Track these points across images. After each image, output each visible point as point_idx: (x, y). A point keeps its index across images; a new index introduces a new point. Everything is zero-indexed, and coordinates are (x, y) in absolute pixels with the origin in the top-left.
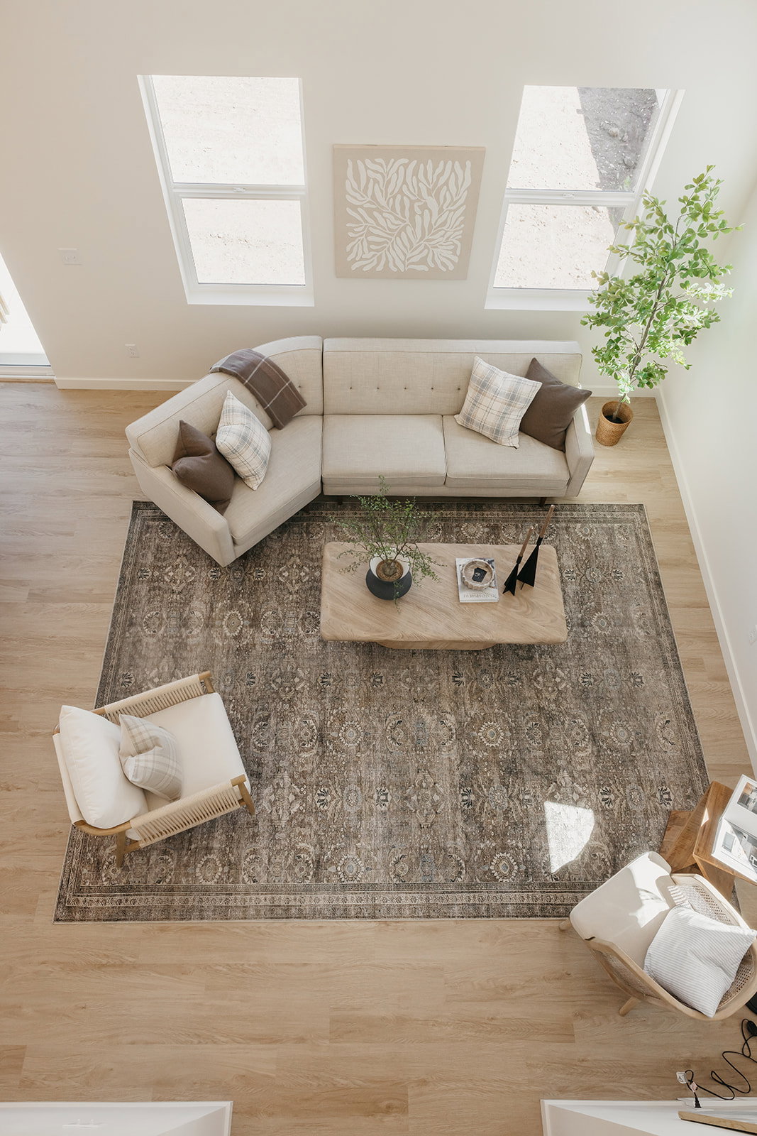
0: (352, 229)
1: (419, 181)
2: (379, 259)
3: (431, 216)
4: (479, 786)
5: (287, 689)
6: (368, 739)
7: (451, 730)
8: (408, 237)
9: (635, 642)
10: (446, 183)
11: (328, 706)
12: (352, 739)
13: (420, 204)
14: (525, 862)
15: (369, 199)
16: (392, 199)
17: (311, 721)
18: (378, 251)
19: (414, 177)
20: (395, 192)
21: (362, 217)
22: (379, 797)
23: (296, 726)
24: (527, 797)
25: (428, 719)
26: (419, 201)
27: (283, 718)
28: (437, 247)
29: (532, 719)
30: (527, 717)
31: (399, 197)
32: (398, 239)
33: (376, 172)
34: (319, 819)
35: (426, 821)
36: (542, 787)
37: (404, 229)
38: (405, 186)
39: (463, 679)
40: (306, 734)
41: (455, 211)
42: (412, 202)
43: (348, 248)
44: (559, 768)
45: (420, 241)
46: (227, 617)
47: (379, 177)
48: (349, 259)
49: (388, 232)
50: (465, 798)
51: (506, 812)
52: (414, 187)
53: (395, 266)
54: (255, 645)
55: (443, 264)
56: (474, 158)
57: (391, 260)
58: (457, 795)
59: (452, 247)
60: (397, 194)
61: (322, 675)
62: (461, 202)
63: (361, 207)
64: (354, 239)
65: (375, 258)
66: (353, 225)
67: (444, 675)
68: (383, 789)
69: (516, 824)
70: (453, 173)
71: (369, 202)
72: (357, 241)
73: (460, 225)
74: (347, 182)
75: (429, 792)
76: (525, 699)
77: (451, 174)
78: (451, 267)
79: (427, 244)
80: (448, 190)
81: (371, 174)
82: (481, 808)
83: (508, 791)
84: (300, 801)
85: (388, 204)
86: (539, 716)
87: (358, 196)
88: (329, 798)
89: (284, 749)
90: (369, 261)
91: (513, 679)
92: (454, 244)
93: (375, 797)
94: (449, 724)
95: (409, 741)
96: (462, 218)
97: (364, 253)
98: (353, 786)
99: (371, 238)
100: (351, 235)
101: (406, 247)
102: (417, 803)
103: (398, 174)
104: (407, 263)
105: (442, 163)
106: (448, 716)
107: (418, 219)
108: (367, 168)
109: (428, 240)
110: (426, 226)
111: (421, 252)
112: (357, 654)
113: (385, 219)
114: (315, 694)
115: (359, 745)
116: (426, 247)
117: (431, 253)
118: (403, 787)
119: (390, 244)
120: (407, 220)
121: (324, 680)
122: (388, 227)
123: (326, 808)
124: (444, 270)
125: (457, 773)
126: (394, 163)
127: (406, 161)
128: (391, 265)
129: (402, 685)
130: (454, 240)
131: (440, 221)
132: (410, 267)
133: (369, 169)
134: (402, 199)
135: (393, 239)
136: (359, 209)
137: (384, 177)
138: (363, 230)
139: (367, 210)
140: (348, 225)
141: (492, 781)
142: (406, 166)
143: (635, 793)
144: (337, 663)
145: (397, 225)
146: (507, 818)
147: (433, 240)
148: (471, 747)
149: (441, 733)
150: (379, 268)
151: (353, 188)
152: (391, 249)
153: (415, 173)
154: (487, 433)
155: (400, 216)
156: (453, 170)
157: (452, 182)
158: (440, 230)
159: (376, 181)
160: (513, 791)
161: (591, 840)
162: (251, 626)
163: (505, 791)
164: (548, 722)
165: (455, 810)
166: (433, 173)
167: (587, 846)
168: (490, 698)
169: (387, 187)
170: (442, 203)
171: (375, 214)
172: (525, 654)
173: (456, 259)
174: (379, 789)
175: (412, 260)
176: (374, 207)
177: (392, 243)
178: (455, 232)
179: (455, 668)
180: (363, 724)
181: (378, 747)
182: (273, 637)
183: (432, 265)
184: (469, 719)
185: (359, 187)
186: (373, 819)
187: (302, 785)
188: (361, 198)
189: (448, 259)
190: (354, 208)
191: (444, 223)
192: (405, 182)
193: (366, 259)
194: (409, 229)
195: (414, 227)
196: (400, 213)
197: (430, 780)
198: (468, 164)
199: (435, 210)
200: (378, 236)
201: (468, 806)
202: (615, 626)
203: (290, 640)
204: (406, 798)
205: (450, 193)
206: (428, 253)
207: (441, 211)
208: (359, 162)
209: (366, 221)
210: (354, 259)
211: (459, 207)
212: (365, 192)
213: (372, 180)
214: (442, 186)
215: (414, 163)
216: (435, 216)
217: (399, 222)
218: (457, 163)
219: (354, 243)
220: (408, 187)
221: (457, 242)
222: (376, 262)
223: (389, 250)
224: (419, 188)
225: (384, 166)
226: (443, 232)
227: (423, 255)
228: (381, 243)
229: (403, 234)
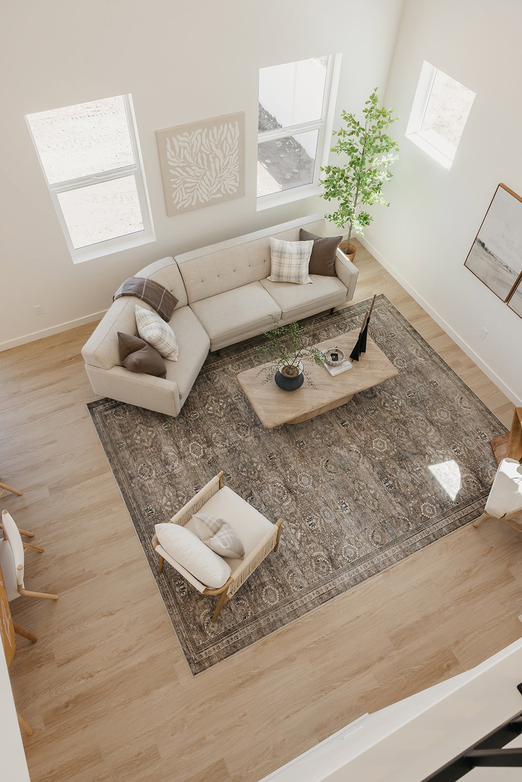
0: (174, 183)
1: (210, 141)
2: (193, 197)
4: (390, 475)
5: (253, 472)
6: (316, 478)
7: (357, 452)
8: (208, 178)
9: (422, 366)
10: (226, 139)
11: (282, 471)
12: (307, 483)
13: (213, 155)
14: (437, 502)
15: (182, 160)
16: (195, 157)
17: (278, 484)
18: (191, 192)
19: (207, 140)
20: (197, 152)
21: (179, 173)
22: (341, 507)
23: (271, 490)
24: (418, 469)
25: (342, 452)
26: (211, 154)
27: (260, 490)
28: (225, 180)
29: (395, 427)
30: (392, 428)
31: (200, 154)
32: (202, 181)
33: (184, 142)
34: (316, 535)
35: (374, 507)
36: (422, 460)
37: (205, 174)
38: (202, 146)
39: (347, 423)
40: (279, 492)
41: (233, 154)
42: (208, 156)
43: (173, 196)
44: (424, 446)
45: (215, 179)
46: (190, 448)
47: (186, 145)
48: (175, 203)
49: (196, 178)
50: (387, 484)
51: (412, 481)
52: (207, 146)
53: (203, 199)
54: (217, 456)
55: (230, 189)
56: (240, 118)
57: (200, 196)
58: (382, 485)
59: (235, 177)
61: (268, 456)
62: (236, 147)
63: (178, 166)
64: (176, 189)
65: (190, 197)
66: (175, 180)
67: (335, 425)
68: (341, 501)
69: (421, 485)
70: (229, 132)
71: (182, 162)
72: (178, 189)
73: (237, 163)
74: (168, 153)
75: (366, 491)
76: (385, 418)
77: (227, 132)
78: (235, 191)
79: (219, 179)
80: (227, 142)
82: (399, 485)
83: (406, 470)
84: (299, 530)
85: (194, 161)
86: (398, 424)
87: (175, 160)
88: (314, 521)
89: (272, 507)
90: (187, 201)
91: (373, 411)
92: (235, 175)
93: (339, 507)
94: (355, 450)
95: (339, 469)
96: (237, 158)
97: (183, 196)
98: (324, 508)
99: (187, 185)
100: (174, 186)
101: (207, 185)
102: (364, 500)
103: (197, 140)
104: (209, 195)
105: (222, 126)
106: (351, 446)
107: (212, 165)
108: (178, 141)
109: (220, 177)
110: (217, 169)
111: (216, 186)
112: (280, 435)
114: (271, 467)
115: (313, 483)
116: (219, 182)
117: (222, 184)
118: (351, 495)
119: (198, 186)
120: (206, 167)
121: (271, 457)
122: (195, 175)
123: (316, 527)
124: (232, 193)
125: (375, 473)
126: (194, 133)
127: (201, 130)
128: (200, 200)
129: (316, 440)
130: (234, 173)
131: (225, 163)
132: (212, 197)
133: (179, 141)
134: (202, 155)
135: (200, 182)
136: (177, 169)
137: (189, 144)
138: (181, 181)
139: (183, 168)
140: (171, 181)
141: (395, 469)
142: (201, 134)
143: (468, 441)
144: (273, 445)
145: (200, 173)
146: (414, 484)
147: (223, 176)
148: (374, 457)
149: (353, 456)
150: (193, 204)
151: (172, 157)
152: (199, 188)
153: (207, 136)
154: (293, 280)
155: (202, 166)
156: (228, 129)
157: (229, 136)
158: (226, 169)
159: (185, 148)
160: (409, 469)
161: (462, 475)
162: (208, 446)
163: (405, 471)
164: (404, 425)
165: (386, 494)
166: (218, 134)
167: (462, 479)
168: (367, 426)
169: (192, 152)
170: (225, 151)
171: (187, 169)
172: (372, 396)
173: (237, 185)
174: (339, 502)
175: (213, 192)
176: (185, 164)
177: (200, 185)
178: (234, 167)
179: (339, 419)
180: (307, 471)
181: (324, 480)
182: (226, 447)
183: (224, 192)
184: (363, 442)
185: (176, 155)
186: (346, 520)
187: (295, 521)
188: (177, 161)
189: (233, 186)
190: (174, 168)
191: (227, 165)
192: (202, 144)
193: (185, 200)
194: (208, 173)
195: (211, 170)
196: (201, 164)
197: (363, 484)
198: (236, 123)
199: (221, 157)
200: (191, 182)
201: (391, 488)
202: (407, 361)
203: (237, 444)
204: (356, 500)
205: (229, 144)
206: (221, 185)
207: (225, 156)
208: (173, 138)
209: (182, 175)
210: (178, 201)
211: (235, 151)
212: (179, 156)
213: (182, 148)
214: (224, 140)
215: (206, 131)
216: (222, 161)
217: (202, 170)
218: (230, 124)
219: (176, 191)
220: (204, 147)
221: (237, 174)
222: (191, 200)
223: (198, 190)
224: (211, 146)
225: (189, 137)
226: (228, 169)
227: (218, 187)
228: (193, 187)
229: (205, 177)
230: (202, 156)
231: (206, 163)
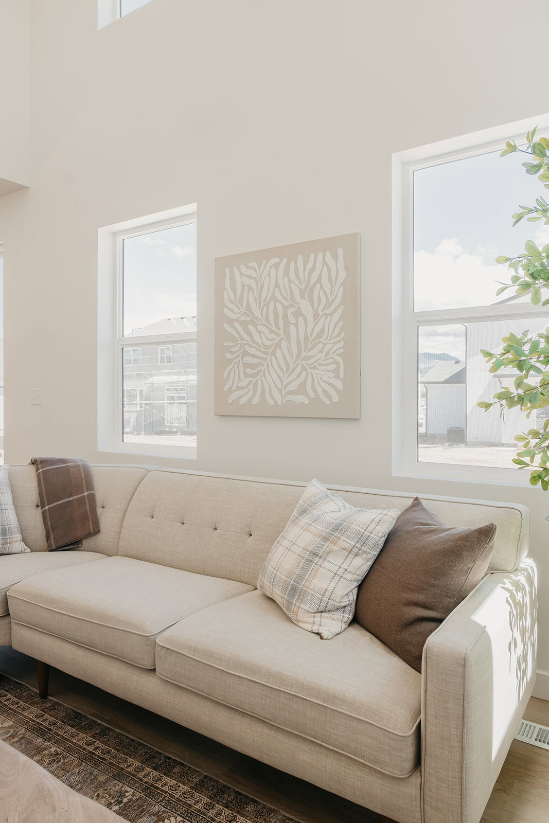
0: (229, 349)
1: (290, 282)
2: (255, 387)
3: (306, 323)
8: (283, 355)
10: (319, 280)
13: (293, 310)
15: (244, 310)
16: (265, 308)
18: (253, 376)
19: (286, 278)
20: (268, 298)
21: (238, 333)
26: (291, 306)
28: (315, 368)
31: (272, 303)
32: (273, 358)
33: (250, 277)
37: (279, 345)
38: (277, 290)
41: (332, 314)
42: (285, 308)
43: (226, 374)
45: (296, 361)
47: (252, 283)
48: (226, 389)
49: (263, 349)
52: (286, 290)
53: (272, 396)
55: (324, 391)
57: (266, 387)
59: (334, 366)
60: (270, 301)
62: (338, 302)
63: (237, 320)
64: (231, 361)
65: (251, 386)
66: (230, 344)
70: (325, 266)
71: (245, 314)
72: (233, 363)
73: (339, 334)
74: (225, 293)
77: (323, 267)
78: (336, 399)
79: (304, 362)
80: (322, 288)
81: (245, 281)
85: (262, 314)
87: (233, 307)
90: (245, 391)
92: (336, 362)
96: (341, 324)
97: (240, 380)
99: (248, 359)
100: (228, 356)
101: (281, 369)
103: (270, 277)
104: (284, 392)
105: (312, 256)
107: (292, 328)
108: (242, 275)
109: (307, 358)
110: (302, 341)
111: (298, 376)
113: (260, 332)
116: (304, 369)
117: (310, 378)
119: (265, 366)
120: (281, 332)
122: (262, 343)
124: (328, 403)
126: (266, 264)
127: (276, 260)
128: (268, 396)
130: (334, 356)
131: (317, 330)
132: (289, 397)
133: (244, 275)
134: (275, 305)
135: (269, 359)
136: (236, 324)
137: (257, 284)
138: (238, 351)
139: (244, 324)
140: (226, 344)
142: (277, 266)
145: (271, 340)
147: (311, 357)
150: (255, 401)
151: (231, 301)
152: (266, 373)
153: (286, 273)
155: (274, 328)
156: (325, 262)
157: (325, 276)
158: (318, 343)
159: (250, 289)
166: (305, 270)
169: (260, 297)
170: (316, 306)
171: (251, 327)
173: (339, 385)
175: (290, 387)
176: (249, 319)
177: (268, 366)
178: (334, 344)
183: (312, 395)
185: (236, 299)
188: (236, 310)
189: (331, 385)
190: (231, 322)
191: (320, 334)
192: (277, 286)
193: (242, 388)
194: (284, 344)
195: (289, 341)
196: (273, 325)
198: (340, 252)
199: (310, 316)
200: (253, 356)
205: (325, 292)
206: (307, 376)
207: (316, 316)
208: (235, 269)
209: (242, 339)
210: (231, 388)
211: (336, 309)
212: (240, 302)
213: (246, 288)
214: (315, 284)
215: (285, 261)
216: (311, 324)
217: (273, 336)
218: (328, 254)
219: (231, 366)
220: (280, 291)
221: (339, 359)
222: (251, 391)
223: (264, 375)
224: (291, 290)
225: (258, 270)
226: (321, 346)
227: (301, 379)
228: (257, 366)
229: (278, 350)
230: (276, 308)
231: (281, 324)
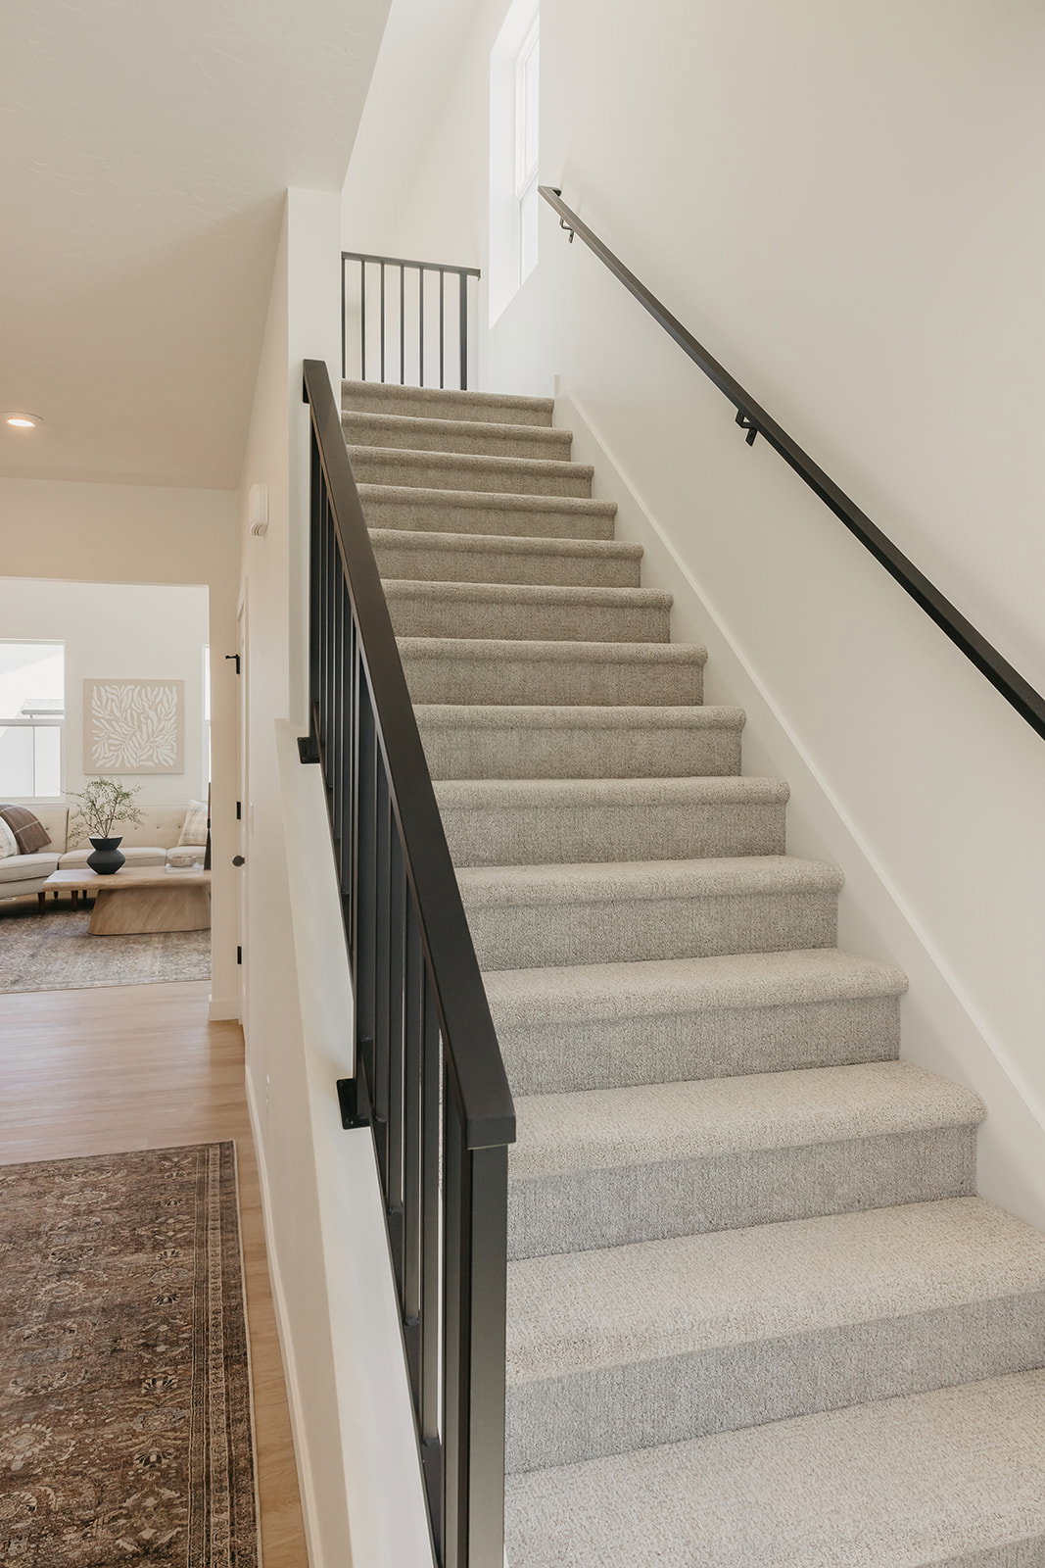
0: (96, 735)
1: (142, 700)
2: (117, 757)
3: (153, 724)
8: (137, 740)
10: (161, 701)
13: (144, 715)
15: (108, 712)
16: (124, 712)
18: (116, 751)
19: (139, 698)
21: (103, 724)
26: (143, 713)
28: (159, 747)
31: (129, 711)
32: (130, 741)
33: (112, 694)
37: (134, 734)
38: (133, 703)
41: (169, 720)
42: (139, 715)
43: (94, 749)
45: (146, 743)
47: (115, 697)
48: (94, 758)
49: (123, 736)
52: (139, 704)
53: (129, 762)
55: (164, 760)
56: (180, 685)
57: (125, 757)
59: (171, 747)
60: (127, 709)
62: (173, 713)
63: (103, 718)
64: (97, 742)
65: (114, 757)
66: (97, 731)
70: (165, 695)
71: (108, 715)
72: (100, 744)
73: (174, 731)
74: (93, 701)
77: (163, 695)
78: (172, 763)
79: (152, 744)
80: (163, 705)
81: (109, 695)
85: (122, 716)
87: (100, 710)
90: (109, 760)
92: (172, 745)
96: (175, 726)
97: (105, 753)
99: (110, 741)
100: (96, 739)
101: (136, 747)
103: (127, 696)
104: (138, 760)
105: (157, 688)
107: (144, 726)
109: (152, 742)
110: (150, 731)
111: (148, 752)
113: (120, 727)
116: (151, 747)
117: (155, 751)
119: (125, 746)
120: (136, 727)
122: (122, 733)
124: (167, 767)
126: (124, 688)
127: (132, 687)
128: (126, 763)
130: (171, 742)
131: (160, 727)
132: (141, 763)
133: (108, 692)
134: (131, 712)
135: (127, 742)
136: (102, 720)
137: (118, 698)
138: (105, 735)
139: (108, 721)
140: (93, 731)
142: (133, 690)
145: (129, 731)
147: (156, 741)
150: (117, 765)
151: (97, 705)
152: (125, 749)
153: (140, 694)
155: (131, 724)
156: (165, 692)
157: (165, 700)
158: (161, 734)
159: (113, 700)
166: (151, 695)
170: (159, 715)
171: (113, 723)
175: (143, 758)
176: (112, 718)
177: (127, 745)
178: (171, 735)
183: (157, 762)
185: (101, 703)
188: (102, 712)
189: (169, 757)
190: (97, 718)
191: (163, 729)
192: (133, 701)
193: (107, 758)
194: (138, 734)
195: (141, 732)
196: (130, 722)
198: (174, 688)
199: (155, 719)
200: (115, 739)
205: (165, 708)
206: (153, 752)
207: (159, 720)
208: (102, 688)
209: (106, 729)
210: (98, 757)
211: (171, 717)
212: (106, 707)
213: (110, 699)
214: (158, 703)
215: (138, 688)
216: (156, 724)
217: (130, 729)
218: (167, 689)
219: (98, 745)
220: (135, 705)
221: (174, 743)
222: (114, 759)
224: (143, 704)
225: (118, 690)
226: (163, 736)
227: (150, 753)
228: (117, 745)
229: (134, 737)
230: (132, 715)
231: (136, 723)
